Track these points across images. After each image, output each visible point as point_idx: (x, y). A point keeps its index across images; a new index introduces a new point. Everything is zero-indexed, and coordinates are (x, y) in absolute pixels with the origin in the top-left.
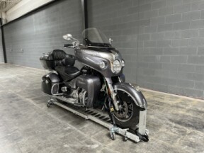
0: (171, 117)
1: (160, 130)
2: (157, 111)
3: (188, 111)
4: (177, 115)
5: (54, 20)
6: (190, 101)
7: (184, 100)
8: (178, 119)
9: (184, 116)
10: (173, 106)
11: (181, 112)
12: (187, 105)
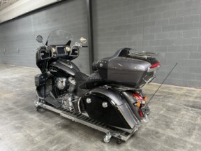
0: (184, 103)
1: (182, 113)
2: (170, 99)
3: (196, 98)
4: (189, 101)
5: (56, 20)
6: (194, 91)
7: (188, 90)
8: (191, 104)
9: (194, 102)
10: (182, 95)
11: (191, 99)
12: (193, 94)
